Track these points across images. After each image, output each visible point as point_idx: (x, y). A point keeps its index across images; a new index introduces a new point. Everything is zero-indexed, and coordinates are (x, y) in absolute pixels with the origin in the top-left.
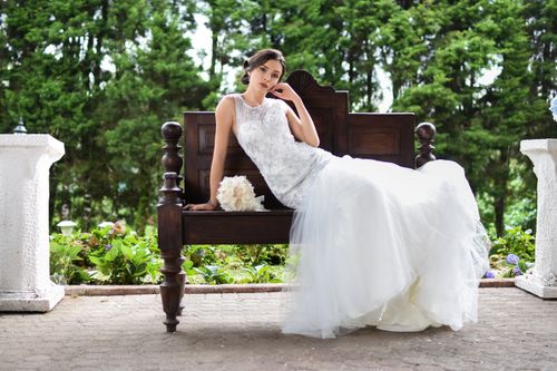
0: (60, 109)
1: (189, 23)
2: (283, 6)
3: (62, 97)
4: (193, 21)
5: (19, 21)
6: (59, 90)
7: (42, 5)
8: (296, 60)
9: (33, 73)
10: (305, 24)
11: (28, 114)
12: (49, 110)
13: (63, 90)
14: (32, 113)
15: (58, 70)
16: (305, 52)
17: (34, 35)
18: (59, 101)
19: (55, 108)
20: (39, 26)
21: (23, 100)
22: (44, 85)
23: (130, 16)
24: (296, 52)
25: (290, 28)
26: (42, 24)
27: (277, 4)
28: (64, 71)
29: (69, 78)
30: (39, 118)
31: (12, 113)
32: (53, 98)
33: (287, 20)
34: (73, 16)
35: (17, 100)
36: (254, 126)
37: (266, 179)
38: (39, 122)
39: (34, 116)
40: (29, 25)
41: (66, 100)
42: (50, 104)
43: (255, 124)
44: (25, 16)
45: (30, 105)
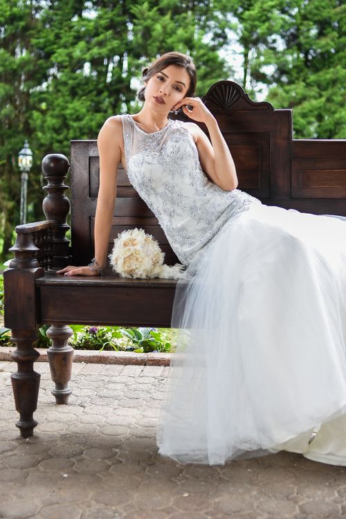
0: (86, 130)
1: (221, 40)
2: (316, 18)
3: (87, 118)
4: (225, 37)
5: (45, 42)
6: (84, 110)
7: (67, 26)
8: (328, 76)
9: (60, 94)
10: (340, 37)
11: (55, 136)
12: (75, 131)
13: (88, 111)
14: (58, 134)
15: (83, 90)
16: (339, 67)
17: (60, 55)
18: (84, 122)
19: (81, 129)
20: (65, 47)
21: (51, 121)
22: (70, 106)
23: (154, 34)
24: (329, 67)
25: (323, 41)
26: (68, 45)
27: (309, 16)
28: (90, 92)
29: (96, 99)
30: (66, 139)
31: (40, 134)
32: (78, 119)
33: (321, 34)
34: (97, 35)
35: (44, 122)
36: (149, 159)
37: (166, 233)
38: (65, 143)
39: (61, 137)
40: (55, 46)
41: (91, 120)
42: (76, 124)
43: (150, 157)
44: (52, 37)
45: (57, 126)
